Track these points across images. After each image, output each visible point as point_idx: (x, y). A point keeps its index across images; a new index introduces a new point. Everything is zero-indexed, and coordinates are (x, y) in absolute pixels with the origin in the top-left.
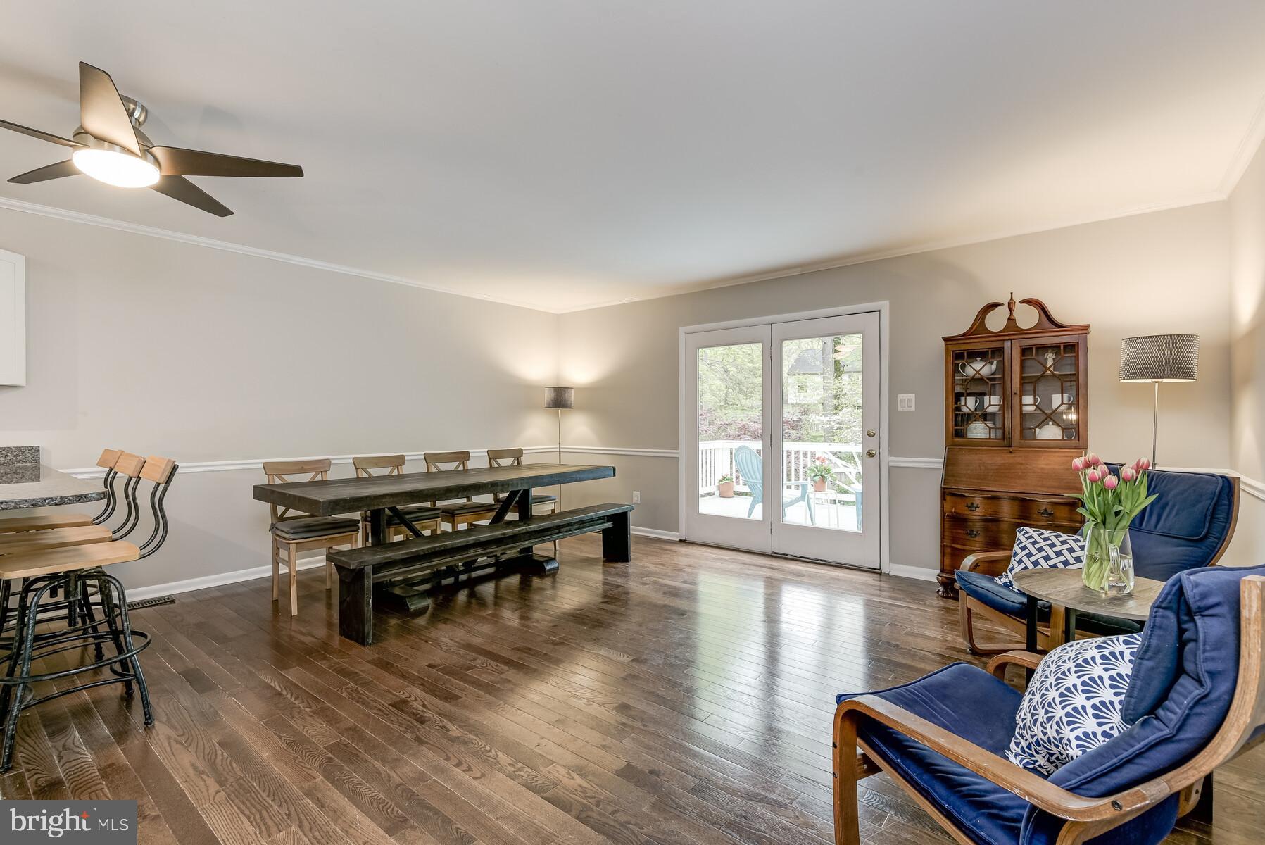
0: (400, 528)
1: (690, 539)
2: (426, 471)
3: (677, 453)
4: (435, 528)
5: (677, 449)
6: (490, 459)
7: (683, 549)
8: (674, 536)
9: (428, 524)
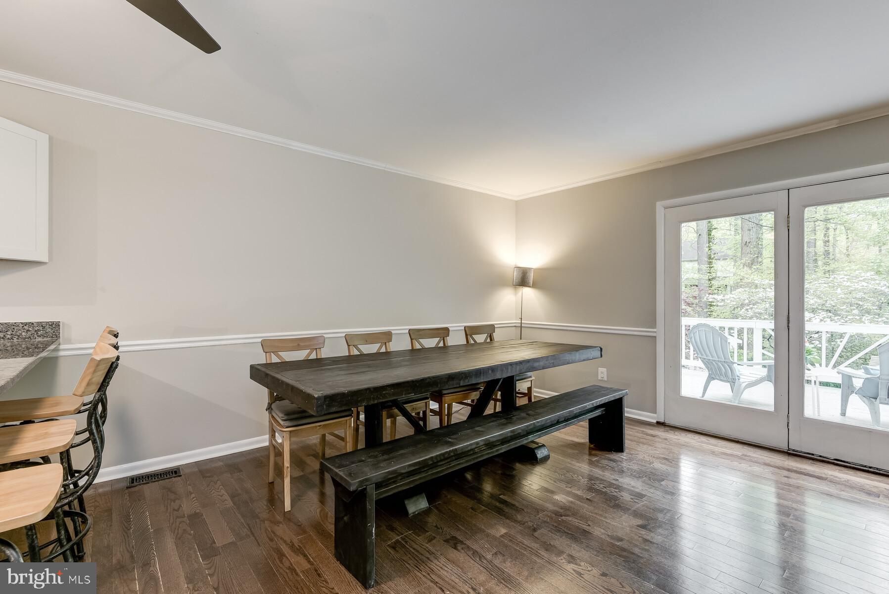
0: (392, 411)
1: (667, 422)
2: (411, 349)
3: (655, 332)
4: (425, 410)
5: (655, 327)
6: (466, 335)
7: (660, 433)
8: (651, 418)
9: (418, 405)
